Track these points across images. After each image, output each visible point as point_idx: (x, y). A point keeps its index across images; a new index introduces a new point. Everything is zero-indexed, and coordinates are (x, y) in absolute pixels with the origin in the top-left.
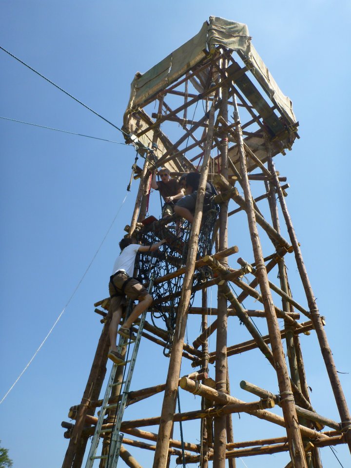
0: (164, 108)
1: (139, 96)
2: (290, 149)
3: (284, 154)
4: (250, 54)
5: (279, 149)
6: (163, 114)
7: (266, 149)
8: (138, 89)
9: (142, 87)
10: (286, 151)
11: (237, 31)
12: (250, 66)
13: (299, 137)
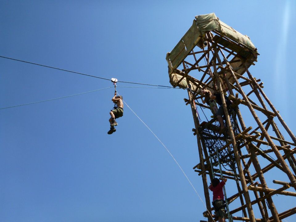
0: (185, 64)
1: (174, 65)
2: (256, 61)
3: (254, 65)
4: (221, 29)
5: (251, 63)
6: (187, 68)
7: (244, 67)
8: (172, 62)
9: (174, 60)
10: (254, 62)
11: (211, 18)
12: (224, 34)
13: (259, 55)
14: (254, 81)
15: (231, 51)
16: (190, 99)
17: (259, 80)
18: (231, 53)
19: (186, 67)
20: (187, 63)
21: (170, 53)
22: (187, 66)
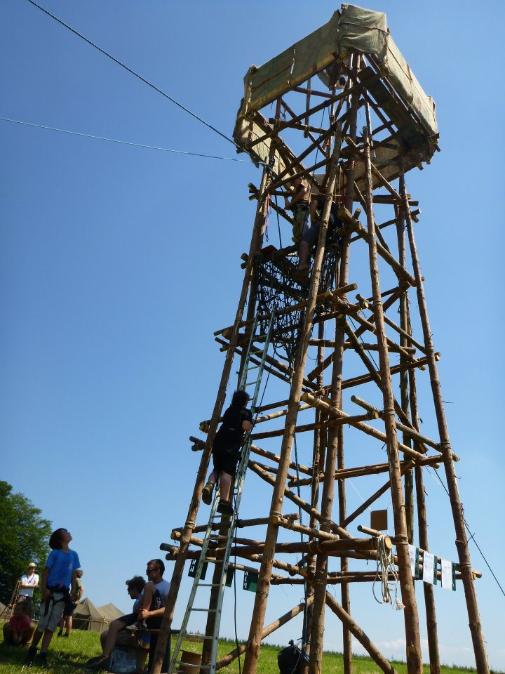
0: (282, 109)
1: (255, 99)
2: (428, 163)
3: (421, 168)
4: (385, 58)
5: (416, 163)
6: (282, 118)
7: (400, 165)
8: (254, 89)
9: (258, 87)
10: (424, 164)
11: (374, 22)
12: (386, 71)
13: (439, 150)
14: (406, 200)
15: (388, 119)
16: (261, 188)
17: (415, 204)
18: (387, 125)
19: (281, 115)
20: (287, 109)
21: (257, 67)
22: (284, 115)
